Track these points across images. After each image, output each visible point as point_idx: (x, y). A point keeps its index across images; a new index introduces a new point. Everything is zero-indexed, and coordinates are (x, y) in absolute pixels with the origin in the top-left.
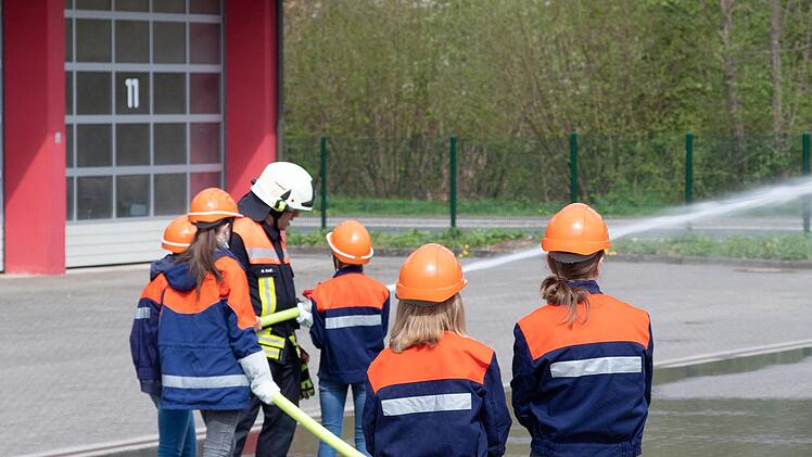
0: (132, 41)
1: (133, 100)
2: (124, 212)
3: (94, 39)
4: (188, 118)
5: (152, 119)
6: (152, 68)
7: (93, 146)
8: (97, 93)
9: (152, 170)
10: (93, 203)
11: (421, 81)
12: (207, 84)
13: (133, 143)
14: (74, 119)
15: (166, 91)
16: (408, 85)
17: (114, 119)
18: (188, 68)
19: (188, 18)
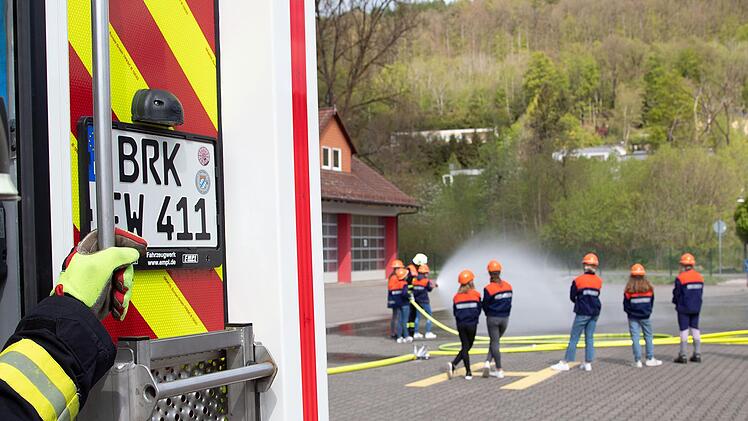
0: (365, 232)
1: (366, 244)
2: (363, 269)
3: (357, 231)
4: (377, 248)
5: (370, 249)
6: (370, 237)
7: (357, 255)
8: (358, 243)
9: (369, 260)
10: (357, 267)
11: (425, 240)
12: (381, 241)
13: (366, 254)
14: (353, 249)
15: (372, 243)
16: (422, 242)
17: (361, 249)
18: (377, 237)
19: (377, 226)
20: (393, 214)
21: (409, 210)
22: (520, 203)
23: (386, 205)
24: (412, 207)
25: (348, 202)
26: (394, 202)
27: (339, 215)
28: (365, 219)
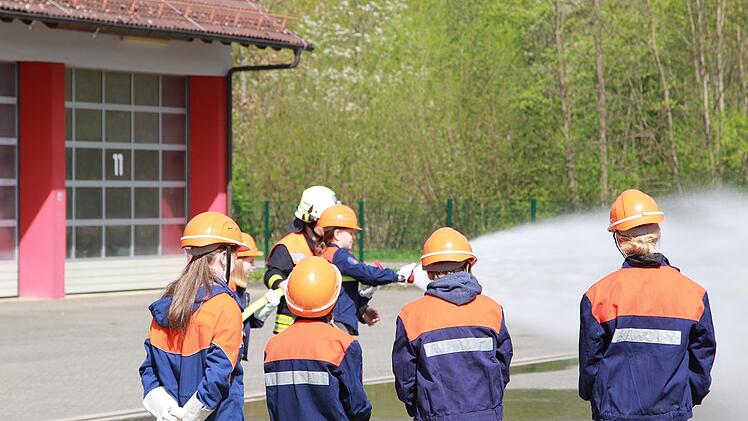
0: (118, 126)
1: (119, 170)
2: (113, 253)
3: (89, 125)
4: (160, 184)
5: (133, 184)
6: (133, 146)
7: (86, 203)
8: (91, 163)
9: (133, 222)
10: (87, 246)
12: (175, 161)
13: (118, 203)
14: (73, 183)
15: (143, 164)
17: (104, 184)
18: (161, 147)
19: (161, 110)
20: (216, 70)
21: (271, 56)
22: (656, 43)
23: (188, 36)
24: (278, 46)
25: (53, 23)
26: (216, 28)
27: (22, 66)
28: (119, 84)
